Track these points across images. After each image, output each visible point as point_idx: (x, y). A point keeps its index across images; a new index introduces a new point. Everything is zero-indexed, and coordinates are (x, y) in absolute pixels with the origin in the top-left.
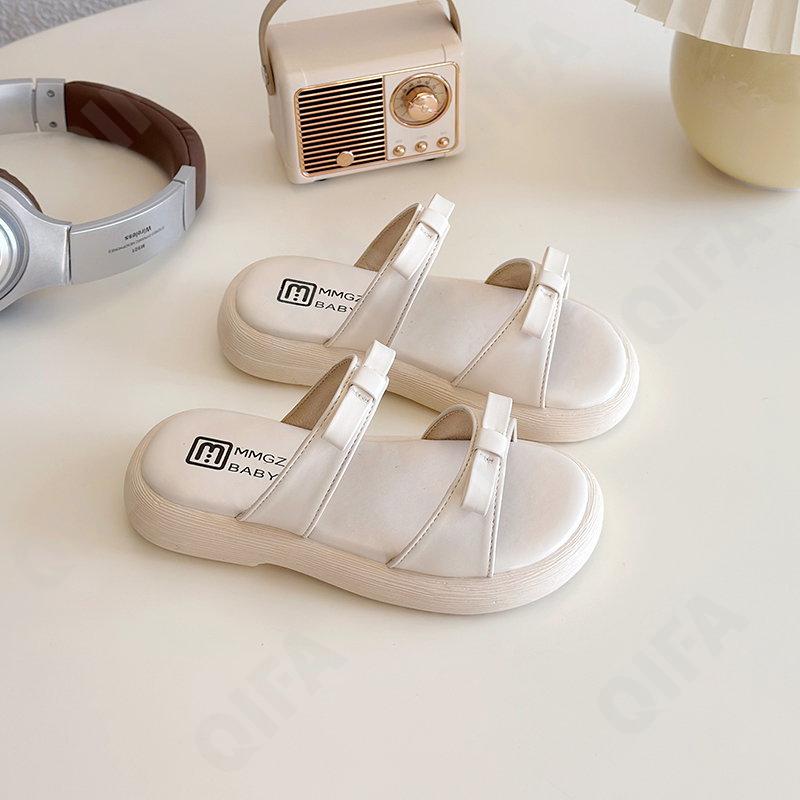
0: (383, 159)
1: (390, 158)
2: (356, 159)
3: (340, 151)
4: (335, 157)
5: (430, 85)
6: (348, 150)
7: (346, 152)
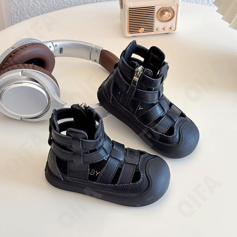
0: (153, 31)
1: (155, 31)
2: (144, 31)
3: (140, 28)
4: (138, 29)
5: (169, 10)
6: (143, 27)
7: (142, 28)
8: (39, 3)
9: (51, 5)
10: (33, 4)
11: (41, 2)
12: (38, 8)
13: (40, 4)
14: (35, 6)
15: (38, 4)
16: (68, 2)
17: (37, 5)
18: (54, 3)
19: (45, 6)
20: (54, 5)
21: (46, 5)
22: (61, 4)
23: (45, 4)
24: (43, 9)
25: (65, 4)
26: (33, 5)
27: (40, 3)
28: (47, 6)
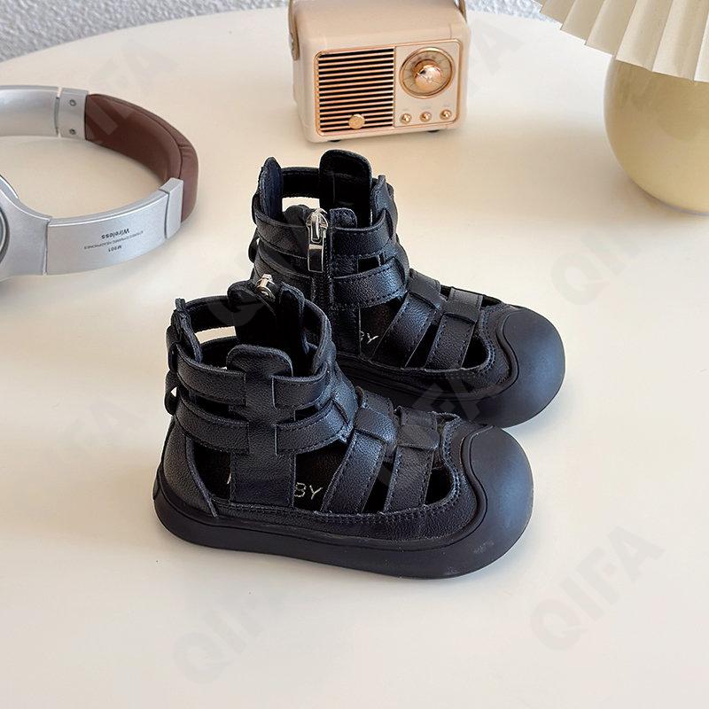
8: (23, 27)
9: (58, 30)
10: (7, 29)
11: (29, 24)
12: (22, 41)
13: (28, 29)
14: (13, 36)
15: (19, 29)
16: (109, 22)
17: (17, 34)
18: (69, 23)
19: (40, 35)
20: (69, 32)
21: (43, 33)
22: (87, 28)
23: (40, 27)
24: (35, 42)
25: (98, 26)
26: (8, 33)
27: (26, 25)
28: (47, 32)
